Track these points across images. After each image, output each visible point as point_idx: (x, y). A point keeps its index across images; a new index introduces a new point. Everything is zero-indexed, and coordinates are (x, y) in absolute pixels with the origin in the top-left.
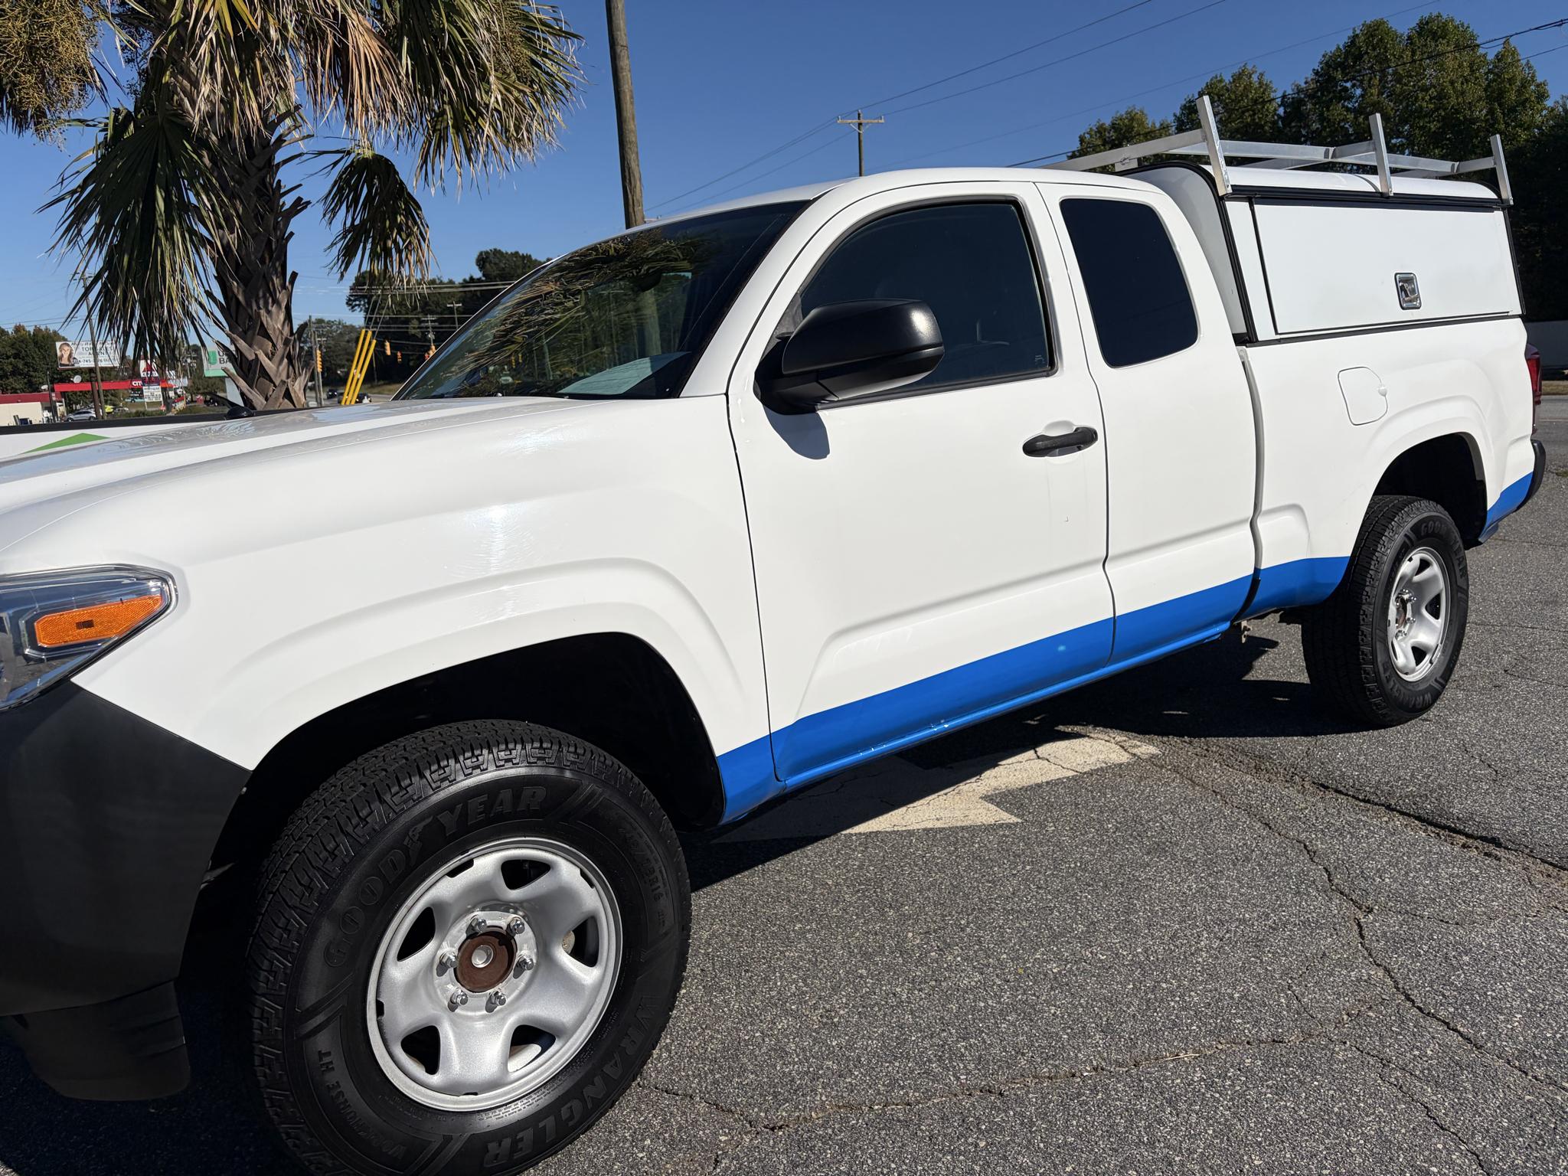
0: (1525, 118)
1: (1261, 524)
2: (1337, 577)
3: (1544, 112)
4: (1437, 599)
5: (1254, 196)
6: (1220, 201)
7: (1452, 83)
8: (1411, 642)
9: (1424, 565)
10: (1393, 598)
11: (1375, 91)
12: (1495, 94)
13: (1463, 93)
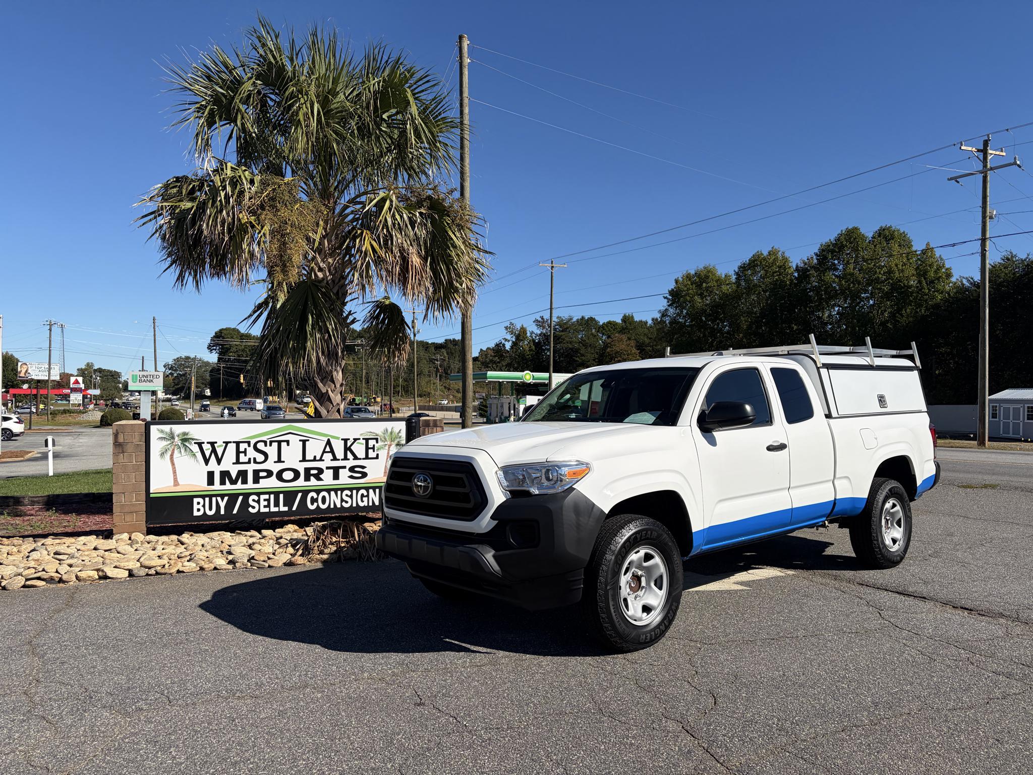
0: (940, 287)
1: (836, 482)
2: (863, 505)
3: (951, 285)
4: (900, 520)
5: (829, 367)
6: (818, 368)
7: (896, 265)
8: (891, 536)
9: (894, 506)
10: (883, 517)
11: (852, 266)
12: (921, 273)
13: (903, 271)
